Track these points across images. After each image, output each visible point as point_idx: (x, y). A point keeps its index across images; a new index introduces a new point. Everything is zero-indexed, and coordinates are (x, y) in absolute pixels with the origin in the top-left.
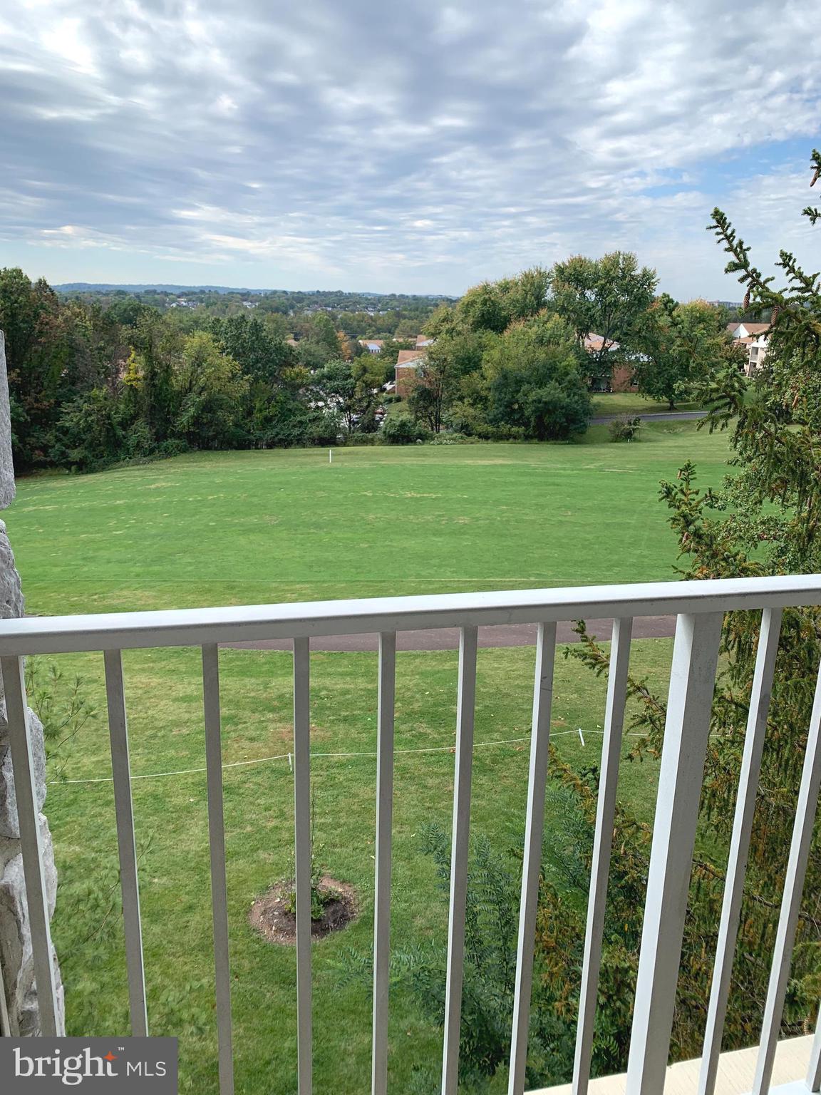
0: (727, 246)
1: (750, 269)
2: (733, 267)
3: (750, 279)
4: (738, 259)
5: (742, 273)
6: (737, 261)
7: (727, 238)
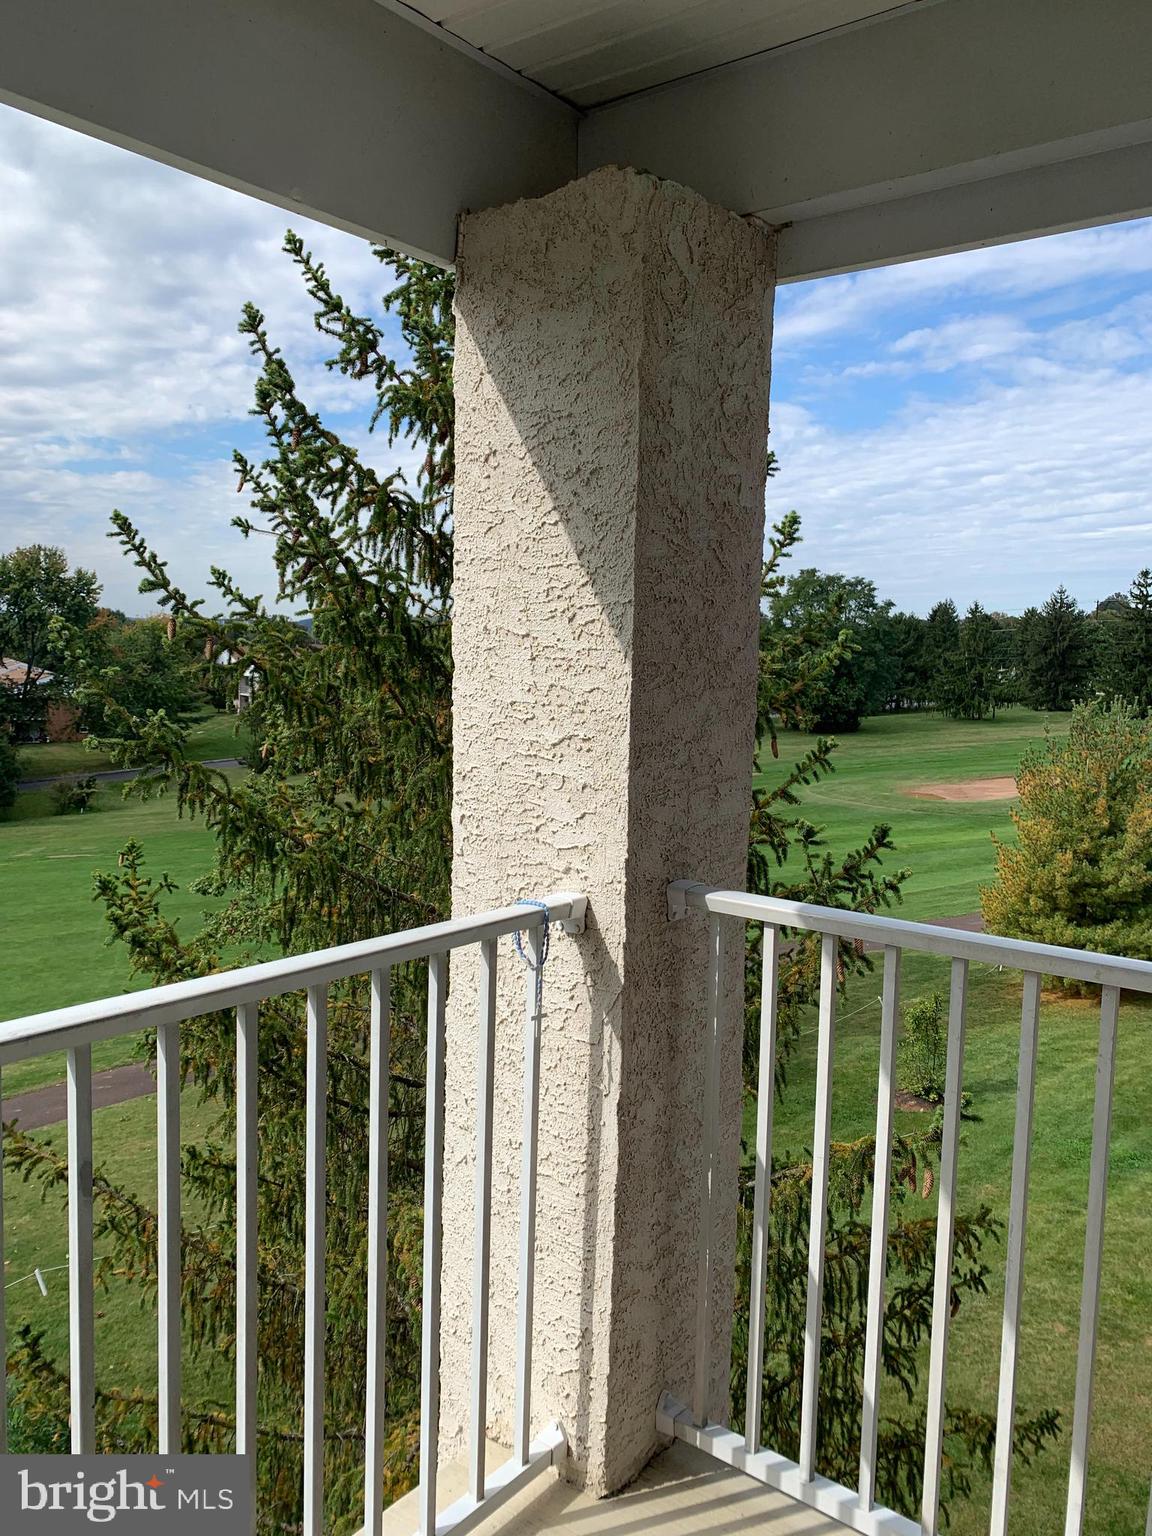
0: (138, 559)
1: (171, 588)
2: (149, 587)
3: (173, 602)
4: (155, 576)
5: (161, 593)
6: (152, 578)
7: (136, 548)
